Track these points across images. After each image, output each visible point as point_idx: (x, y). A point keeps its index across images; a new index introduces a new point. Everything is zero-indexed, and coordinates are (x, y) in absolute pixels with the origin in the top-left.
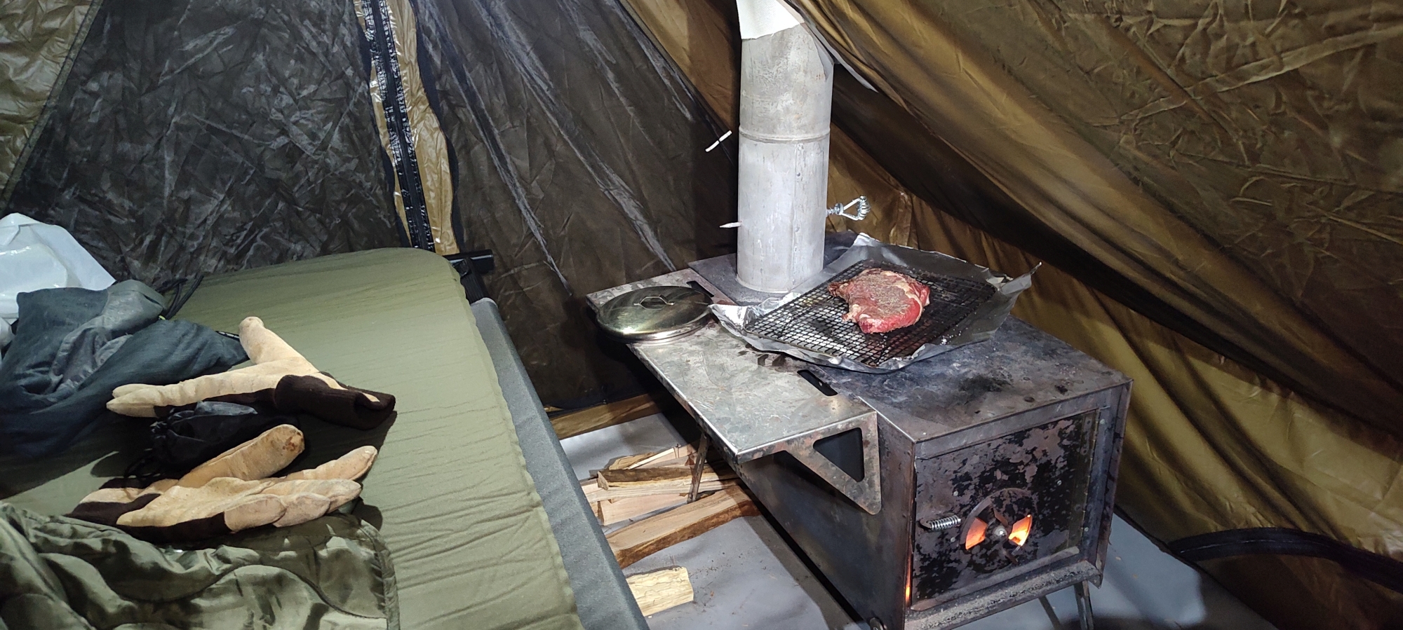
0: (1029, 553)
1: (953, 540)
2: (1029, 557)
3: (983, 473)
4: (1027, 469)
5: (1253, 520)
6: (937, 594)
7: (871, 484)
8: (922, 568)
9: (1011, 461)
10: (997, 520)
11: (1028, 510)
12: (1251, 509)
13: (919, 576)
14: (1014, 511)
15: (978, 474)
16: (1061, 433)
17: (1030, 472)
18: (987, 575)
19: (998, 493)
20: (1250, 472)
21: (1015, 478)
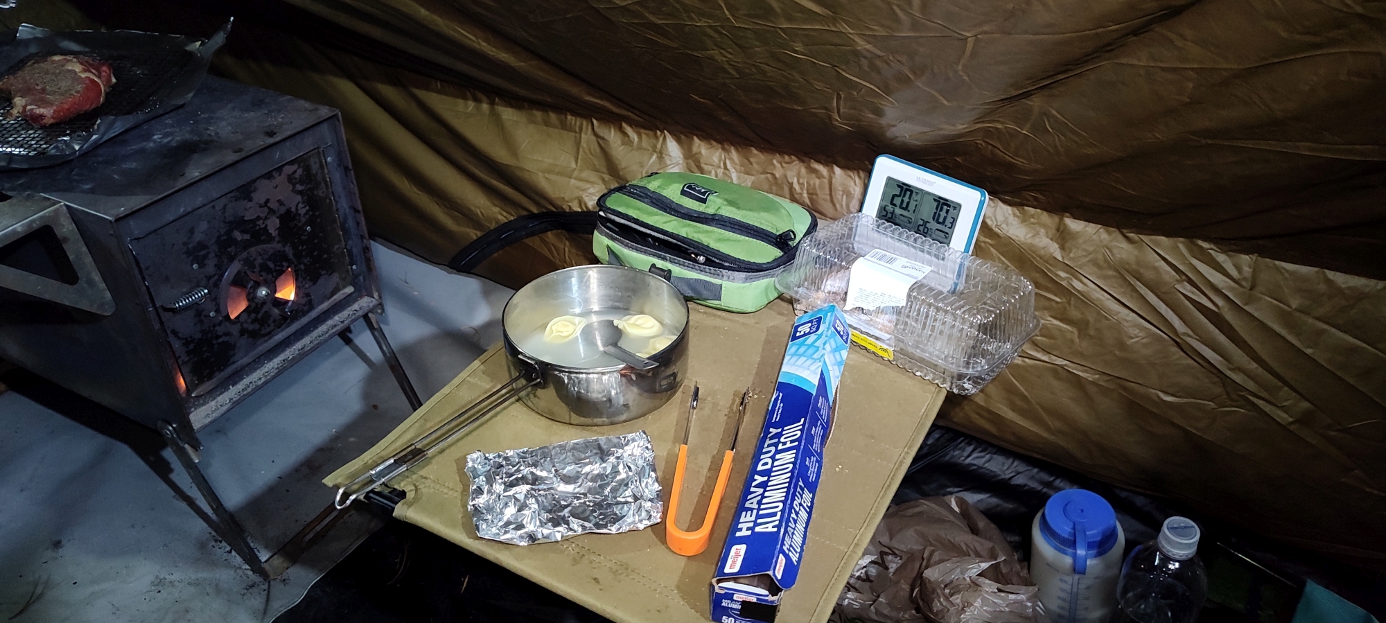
0: (305, 305)
1: (212, 314)
2: (306, 308)
3: (219, 237)
4: (268, 222)
5: (500, 217)
6: (217, 373)
7: (91, 283)
8: (188, 353)
9: (245, 218)
10: (255, 282)
11: (285, 264)
12: (497, 210)
13: (188, 361)
14: (270, 268)
15: (213, 241)
16: (290, 179)
17: (273, 225)
18: (266, 338)
19: (245, 255)
20: (486, 177)
21: (260, 235)
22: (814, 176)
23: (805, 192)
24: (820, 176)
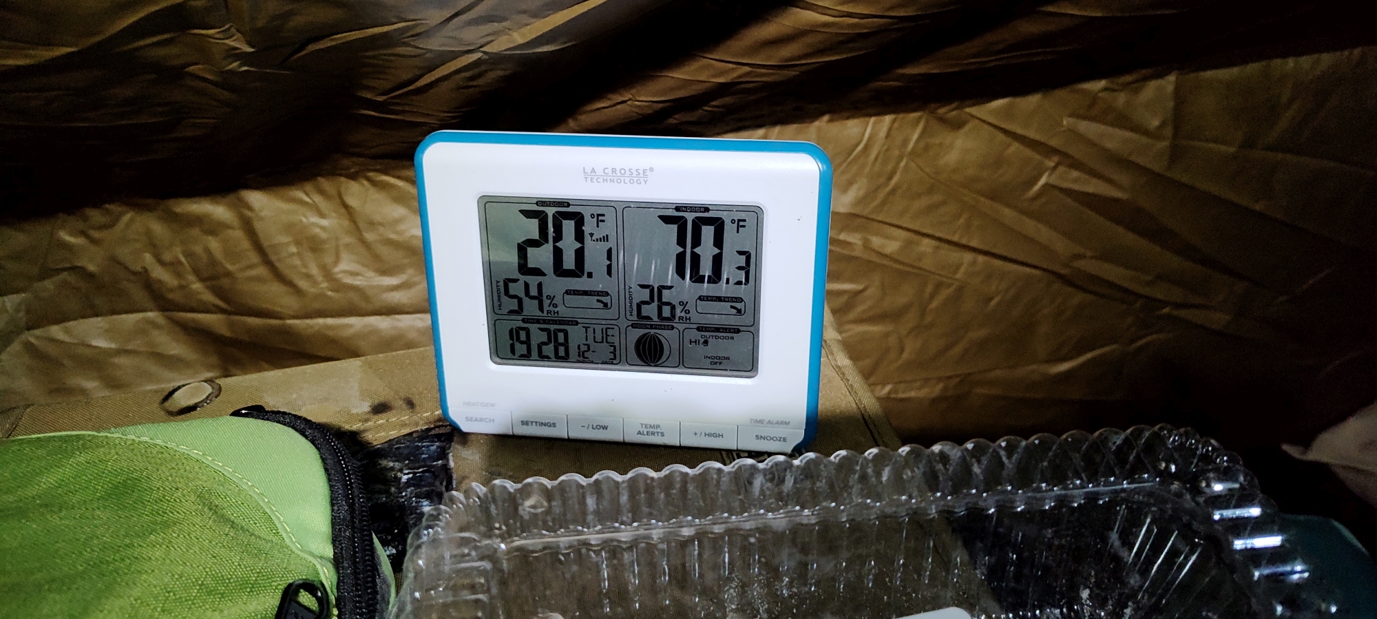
22: (195, 232)
23: (191, 278)
24: (213, 228)
